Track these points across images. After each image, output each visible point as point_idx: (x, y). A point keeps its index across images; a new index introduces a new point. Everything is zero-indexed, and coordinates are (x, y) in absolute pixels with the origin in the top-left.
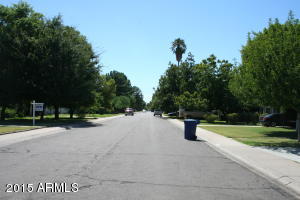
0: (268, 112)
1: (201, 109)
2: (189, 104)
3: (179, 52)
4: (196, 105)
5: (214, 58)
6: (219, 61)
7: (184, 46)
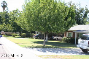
0: (38, 33)
1: (10, 31)
2: (5, 29)
3: (4, 7)
4: (8, 29)
5: (18, 10)
6: (20, 11)
7: (7, 4)
